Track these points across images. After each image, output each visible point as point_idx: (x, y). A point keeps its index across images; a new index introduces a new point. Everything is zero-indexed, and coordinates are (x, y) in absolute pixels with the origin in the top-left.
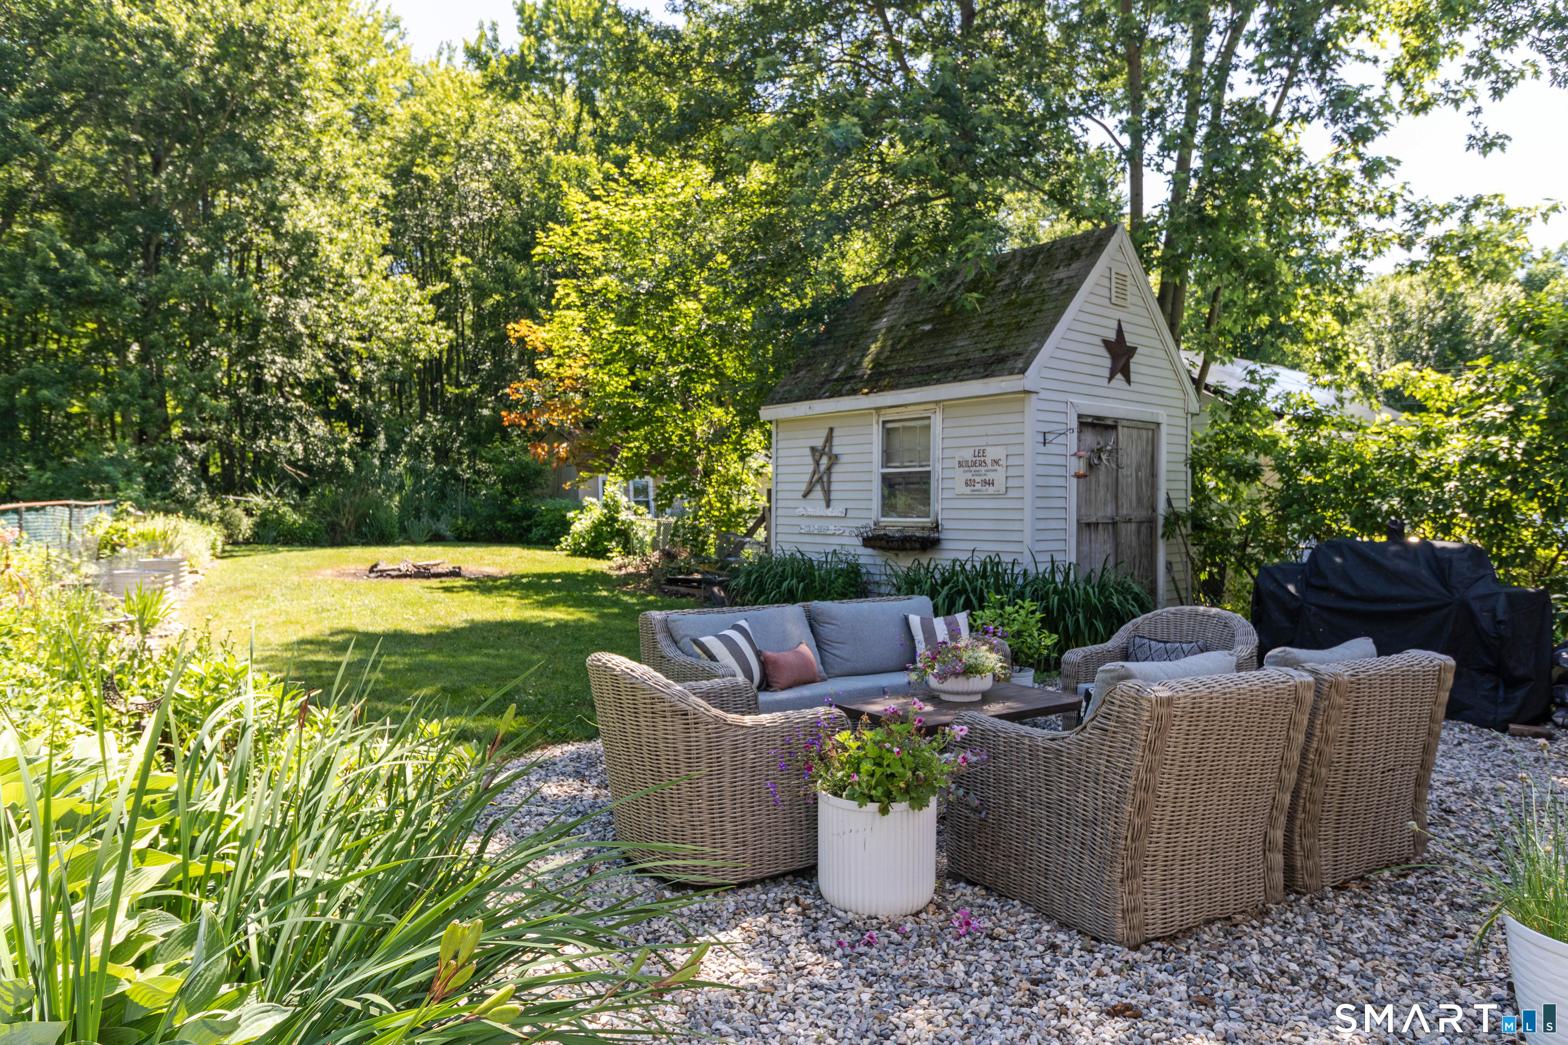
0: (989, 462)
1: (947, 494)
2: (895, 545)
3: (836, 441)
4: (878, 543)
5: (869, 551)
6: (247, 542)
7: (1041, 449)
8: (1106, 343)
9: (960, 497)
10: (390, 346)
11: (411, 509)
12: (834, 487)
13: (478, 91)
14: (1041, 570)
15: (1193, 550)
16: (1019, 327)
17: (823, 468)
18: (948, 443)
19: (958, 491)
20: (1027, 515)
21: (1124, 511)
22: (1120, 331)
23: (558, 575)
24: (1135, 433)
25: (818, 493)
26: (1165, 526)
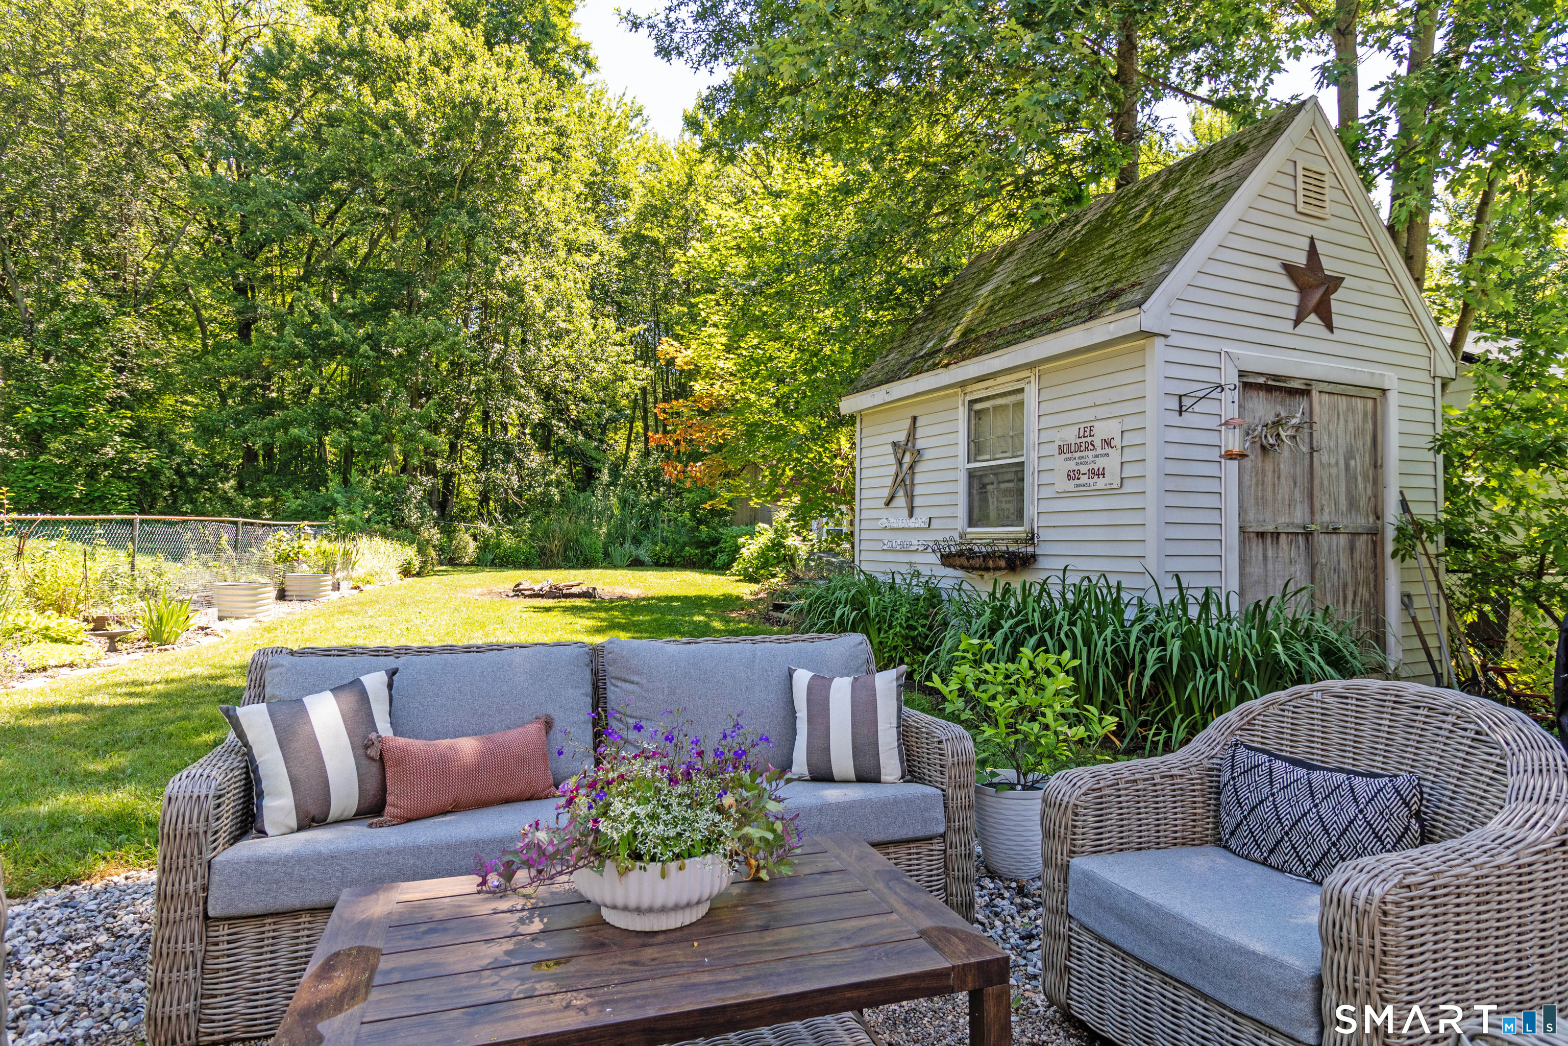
0: (1098, 443)
1: (1046, 492)
2: (977, 562)
3: (919, 433)
4: (958, 561)
5: (950, 571)
6: (472, 564)
7: (1175, 419)
8: (1289, 269)
9: (1061, 495)
10: (594, 384)
11: (617, 536)
12: (918, 490)
13: (698, 156)
14: (1166, 601)
15: (1451, 581)
16: (1147, 252)
17: (905, 467)
18: (1046, 422)
19: (1059, 487)
20: (1151, 516)
21: (1326, 517)
22: (1313, 253)
23: (677, 599)
24: (1343, 402)
25: (901, 501)
26: (1397, 540)
